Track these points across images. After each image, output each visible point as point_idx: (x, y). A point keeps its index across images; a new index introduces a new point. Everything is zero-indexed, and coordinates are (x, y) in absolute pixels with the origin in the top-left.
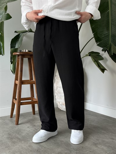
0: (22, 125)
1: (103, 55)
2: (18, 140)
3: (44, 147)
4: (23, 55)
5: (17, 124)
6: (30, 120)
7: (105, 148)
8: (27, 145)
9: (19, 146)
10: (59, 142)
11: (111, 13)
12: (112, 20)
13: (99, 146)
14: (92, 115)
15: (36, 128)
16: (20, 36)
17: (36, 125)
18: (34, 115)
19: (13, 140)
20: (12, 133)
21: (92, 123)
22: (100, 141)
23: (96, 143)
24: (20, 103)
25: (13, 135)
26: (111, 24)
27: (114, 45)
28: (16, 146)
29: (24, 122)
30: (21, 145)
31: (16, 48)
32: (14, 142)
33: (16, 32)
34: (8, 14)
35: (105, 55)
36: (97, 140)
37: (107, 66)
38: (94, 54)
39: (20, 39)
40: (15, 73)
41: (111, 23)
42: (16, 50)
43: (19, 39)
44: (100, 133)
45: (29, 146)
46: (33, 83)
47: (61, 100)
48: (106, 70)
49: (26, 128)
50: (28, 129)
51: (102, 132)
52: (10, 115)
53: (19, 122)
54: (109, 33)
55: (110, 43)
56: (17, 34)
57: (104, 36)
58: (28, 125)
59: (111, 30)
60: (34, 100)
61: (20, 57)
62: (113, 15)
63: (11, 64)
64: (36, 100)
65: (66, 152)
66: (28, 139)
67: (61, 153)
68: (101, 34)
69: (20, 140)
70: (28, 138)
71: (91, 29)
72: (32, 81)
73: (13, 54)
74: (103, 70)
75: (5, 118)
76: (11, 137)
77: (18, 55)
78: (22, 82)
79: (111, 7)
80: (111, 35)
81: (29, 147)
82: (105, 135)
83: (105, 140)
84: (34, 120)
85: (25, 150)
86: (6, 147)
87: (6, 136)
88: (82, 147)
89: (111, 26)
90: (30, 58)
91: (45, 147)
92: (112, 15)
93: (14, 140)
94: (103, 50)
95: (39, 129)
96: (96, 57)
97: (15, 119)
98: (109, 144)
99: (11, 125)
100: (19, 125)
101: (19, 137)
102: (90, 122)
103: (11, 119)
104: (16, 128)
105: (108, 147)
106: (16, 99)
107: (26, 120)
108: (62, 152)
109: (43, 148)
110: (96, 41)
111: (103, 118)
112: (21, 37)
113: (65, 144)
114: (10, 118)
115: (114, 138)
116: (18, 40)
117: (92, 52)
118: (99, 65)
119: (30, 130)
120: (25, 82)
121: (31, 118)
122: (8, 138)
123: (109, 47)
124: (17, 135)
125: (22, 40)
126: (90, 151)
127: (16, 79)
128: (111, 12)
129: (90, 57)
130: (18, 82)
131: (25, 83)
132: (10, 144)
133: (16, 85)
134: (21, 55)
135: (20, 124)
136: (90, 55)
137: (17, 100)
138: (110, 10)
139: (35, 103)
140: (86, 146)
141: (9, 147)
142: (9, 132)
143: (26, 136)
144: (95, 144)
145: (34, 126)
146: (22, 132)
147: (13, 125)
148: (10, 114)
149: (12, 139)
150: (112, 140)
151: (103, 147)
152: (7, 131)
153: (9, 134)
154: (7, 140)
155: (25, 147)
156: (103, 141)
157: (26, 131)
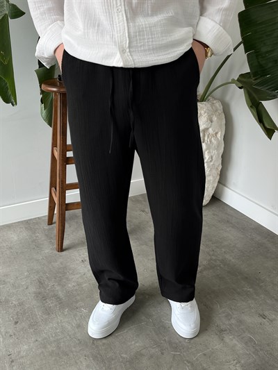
0: (70, 251)
2: (56, 305)
5: (61, 247)
7: (239, 346)
8: (74, 323)
9: (58, 324)
13: (228, 339)
19: (46, 304)
20: (47, 278)
21: (227, 256)
22: (233, 321)
23: (222, 327)
24: (64, 206)
25: (48, 285)
28: (51, 325)
29: (76, 242)
30: (61, 321)
32: (48, 311)
44: (239, 294)
45: (78, 326)
49: (77, 264)
50: (82, 269)
52: (47, 214)
53: (66, 243)
63: (42, 102)
65: (153, 351)
66: (77, 302)
67: (142, 355)
69: (62, 304)
70: (78, 298)
74: (270, 131)
75: (37, 223)
76: (42, 294)
81: (77, 330)
83: (245, 318)
85: (68, 337)
86: (31, 326)
87: (32, 289)
93: (48, 303)
98: (251, 333)
99: (46, 251)
100: (64, 253)
101: (61, 294)
103: (49, 229)
104: (56, 262)
105: (246, 343)
108: (144, 352)
111: (258, 239)
113: (154, 325)
115: (266, 313)
119: (86, 271)
122: (37, 295)
124: (58, 288)
126: (205, 355)
129: (242, 91)
132: (39, 313)
134: (60, 93)
135: (65, 250)
141: (36, 327)
142: (41, 273)
143: (76, 290)
144: (220, 332)
146: (67, 278)
147: (49, 248)
149: (44, 298)
150: (261, 320)
151: (235, 342)
152: (38, 272)
153: (40, 282)
154: (34, 302)
155: (69, 328)
156: (240, 321)
157: (77, 274)
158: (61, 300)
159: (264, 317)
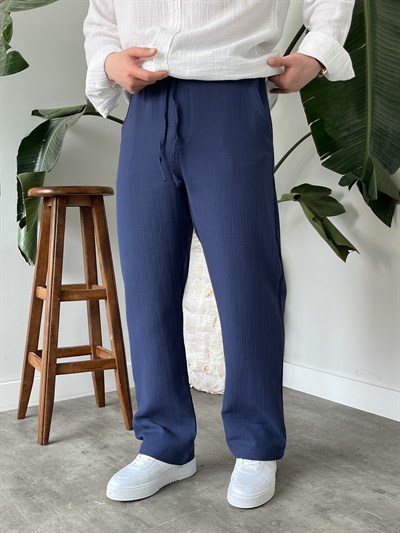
0: (61, 443)
1: (341, 195)
2: (51, 501)
3: (146, 524)
4: (65, 197)
5: (46, 440)
6: (89, 427)
7: (356, 524)
8: (86, 517)
9: (59, 520)
10: (197, 504)
11: (374, 55)
12: (375, 77)
13: (336, 517)
14: (304, 408)
15: (112, 456)
16: (52, 128)
17: (112, 443)
18: (100, 407)
19: (34, 501)
20: (29, 472)
21: (306, 436)
22: (336, 499)
23: (323, 506)
24: (54, 368)
25: (33, 481)
26: (373, 92)
27: (381, 166)
28: (48, 523)
29: (68, 434)
30: (63, 517)
31: (36, 170)
32: (39, 508)
33: (35, 113)
34: (16, 54)
35: (351, 197)
36: (325, 495)
37: (355, 235)
38: (310, 195)
39: (51, 139)
40: (33, 259)
41: (373, 87)
42: (37, 180)
43: (47, 138)
44: (336, 471)
45: (94, 520)
46: (99, 295)
47: (194, 354)
48: (354, 249)
49: (75, 456)
50: (84, 460)
51: (343, 466)
52: (17, 407)
53: (52, 436)
54: (364, 123)
55: (366, 159)
56: (42, 120)
57: (345, 134)
58: (83, 444)
59: (372, 114)
60: (103, 356)
61: (54, 204)
62: (379, 59)
63: (22, 226)
64: (109, 357)
66: (85, 495)
68: (338, 127)
69: (60, 499)
70: (86, 490)
71: (303, 109)
72: (94, 287)
73: (29, 193)
74: (343, 249)
76: (24, 490)
77: (47, 198)
78: (62, 294)
79: (373, 32)
80: (372, 131)
81: (92, 525)
82: (355, 478)
83: (355, 495)
84: (102, 427)
86: (12, 526)
87: (7, 486)
88: (279, 522)
89: (373, 99)
90: (89, 208)
91: (148, 523)
92: (374, 60)
93: (37, 499)
94: (342, 183)
95: (121, 457)
96: (318, 203)
97: (34, 423)
98: (369, 510)
99: (21, 445)
100: (51, 446)
101: (55, 488)
102: (297, 431)
103: (20, 424)
104: (40, 455)
105: (365, 520)
106: (39, 353)
107: (72, 426)
109: (142, 525)
110: (321, 151)
111: (344, 417)
112: (55, 131)
113: (218, 511)
114: (16, 421)
115: (384, 488)
116: (45, 143)
117: (306, 188)
118: (330, 234)
119: (92, 461)
120: (72, 293)
121: (91, 418)
122: (16, 492)
123: (364, 171)
124: (48, 483)
125: (59, 143)
127: (40, 281)
128: (374, 49)
129: (297, 203)
130: (45, 293)
131: (71, 297)
132: (24, 512)
133: (37, 303)
134: (56, 196)
135: (53, 442)
136: (296, 198)
137: (44, 354)
138: (368, 44)
139: (107, 366)
140: (291, 519)
141: (21, 527)
142: (18, 469)
143: (80, 483)
144: (322, 512)
145: (106, 447)
146: (63, 472)
147: (30, 443)
148: (15, 405)
149: (29, 494)
150: (377, 495)
151: (347, 519)
152: (11, 468)
153: (18, 478)
154: (13, 500)
155: (79, 523)
156: (349, 498)
157: (78, 465)
158: (56, 494)
159: (382, 492)
